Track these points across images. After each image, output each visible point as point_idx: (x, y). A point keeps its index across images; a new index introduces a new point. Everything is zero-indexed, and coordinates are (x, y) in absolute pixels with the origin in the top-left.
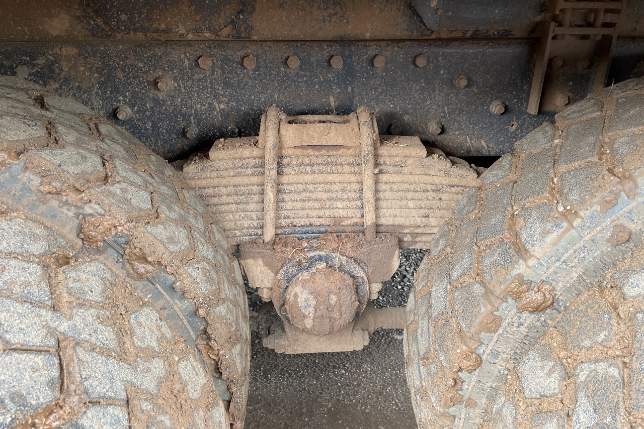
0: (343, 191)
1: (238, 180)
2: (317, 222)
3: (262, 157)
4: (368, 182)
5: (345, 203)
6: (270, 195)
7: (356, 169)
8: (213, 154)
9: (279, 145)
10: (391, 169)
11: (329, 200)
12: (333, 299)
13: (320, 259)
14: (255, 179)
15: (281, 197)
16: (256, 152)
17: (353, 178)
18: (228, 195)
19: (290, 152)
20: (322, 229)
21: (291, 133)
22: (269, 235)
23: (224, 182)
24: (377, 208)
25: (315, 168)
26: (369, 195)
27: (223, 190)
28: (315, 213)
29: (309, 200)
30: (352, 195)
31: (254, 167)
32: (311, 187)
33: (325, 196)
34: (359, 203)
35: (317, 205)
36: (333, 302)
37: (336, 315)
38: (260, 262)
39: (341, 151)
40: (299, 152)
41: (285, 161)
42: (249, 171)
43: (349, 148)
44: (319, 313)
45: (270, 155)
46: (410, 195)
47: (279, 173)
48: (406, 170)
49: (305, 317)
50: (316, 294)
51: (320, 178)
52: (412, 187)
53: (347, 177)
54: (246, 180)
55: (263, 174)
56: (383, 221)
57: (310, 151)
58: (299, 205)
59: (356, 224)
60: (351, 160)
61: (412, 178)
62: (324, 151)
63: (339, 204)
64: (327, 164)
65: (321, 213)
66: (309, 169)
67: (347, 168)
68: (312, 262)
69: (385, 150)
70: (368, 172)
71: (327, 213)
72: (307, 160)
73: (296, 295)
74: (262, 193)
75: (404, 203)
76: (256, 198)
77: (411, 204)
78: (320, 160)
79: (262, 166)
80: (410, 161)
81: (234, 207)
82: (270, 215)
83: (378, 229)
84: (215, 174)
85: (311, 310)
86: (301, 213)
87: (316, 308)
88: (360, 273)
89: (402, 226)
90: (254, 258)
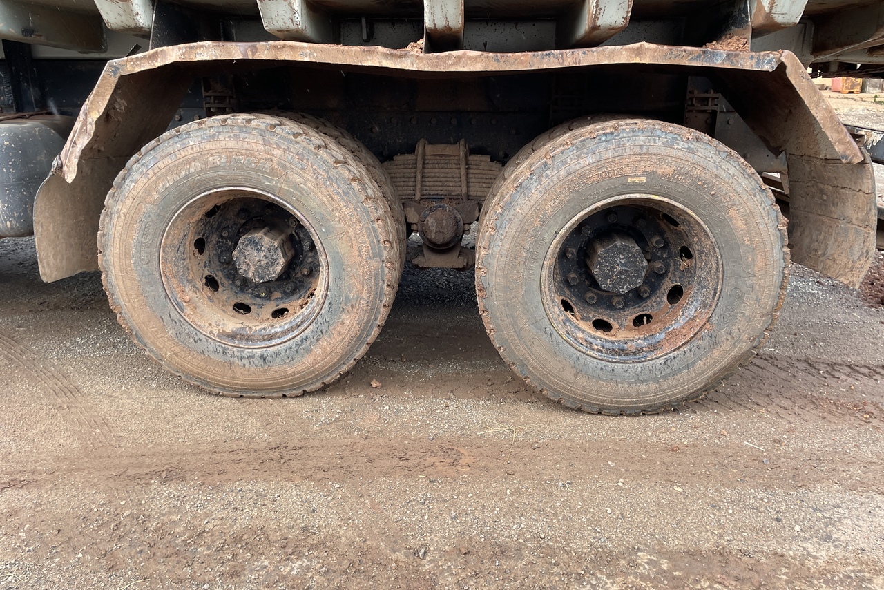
0: (452, 177)
1: (405, 170)
2: (441, 193)
3: (416, 160)
4: (463, 171)
5: (454, 183)
6: (419, 176)
7: (458, 166)
8: (395, 158)
9: (424, 154)
10: (474, 167)
11: (446, 181)
12: (444, 223)
13: (440, 207)
14: (413, 170)
15: (424, 179)
16: (414, 157)
17: (457, 171)
18: (401, 178)
19: (429, 157)
20: (443, 197)
21: (430, 149)
22: (418, 196)
23: (399, 171)
24: (468, 187)
25: (440, 165)
26: (463, 178)
27: (398, 175)
28: (440, 188)
29: (437, 181)
30: (457, 180)
31: (412, 164)
32: (437, 175)
33: (444, 179)
34: (460, 184)
35: (440, 184)
36: (444, 224)
37: (445, 231)
38: (413, 209)
39: (452, 157)
40: (432, 157)
41: (426, 162)
42: (410, 166)
43: (455, 156)
44: (438, 230)
45: (419, 158)
46: (484, 180)
47: (423, 168)
48: (481, 167)
49: (431, 231)
50: (437, 220)
51: (442, 170)
52: (484, 176)
53: (454, 170)
54: (409, 171)
55: (416, 168)
56: (471, 193)
57: (438, 157)
58: (432, 184)
59: (458, 195)
60: (456, 162)
61: (484, 172)
62: (444, 158)
63: (451, 184)
64: (445, 164)
65: (442, 188)
66: (437, 166)
67: (454, 166)
68: (436, 208)
69: (470, 158)
70: (463, 167)
71: (445, 188)
72: (436, 162)
73: (428, 221)
74: (415, 177)
75: (481, 184)
76: (413, 179)
77: (484, 185)
78: (442, 162)
79: (416, 164)
80: (482, 163)
81: (402, 184)
82: (419, 186)
83: (469, 197)
84: (395, 167)
85: (434, 228)
86: (433, 188)
87: (436, 227)
88: (459, 216)
89: (480, 196)
90: (410, 207)
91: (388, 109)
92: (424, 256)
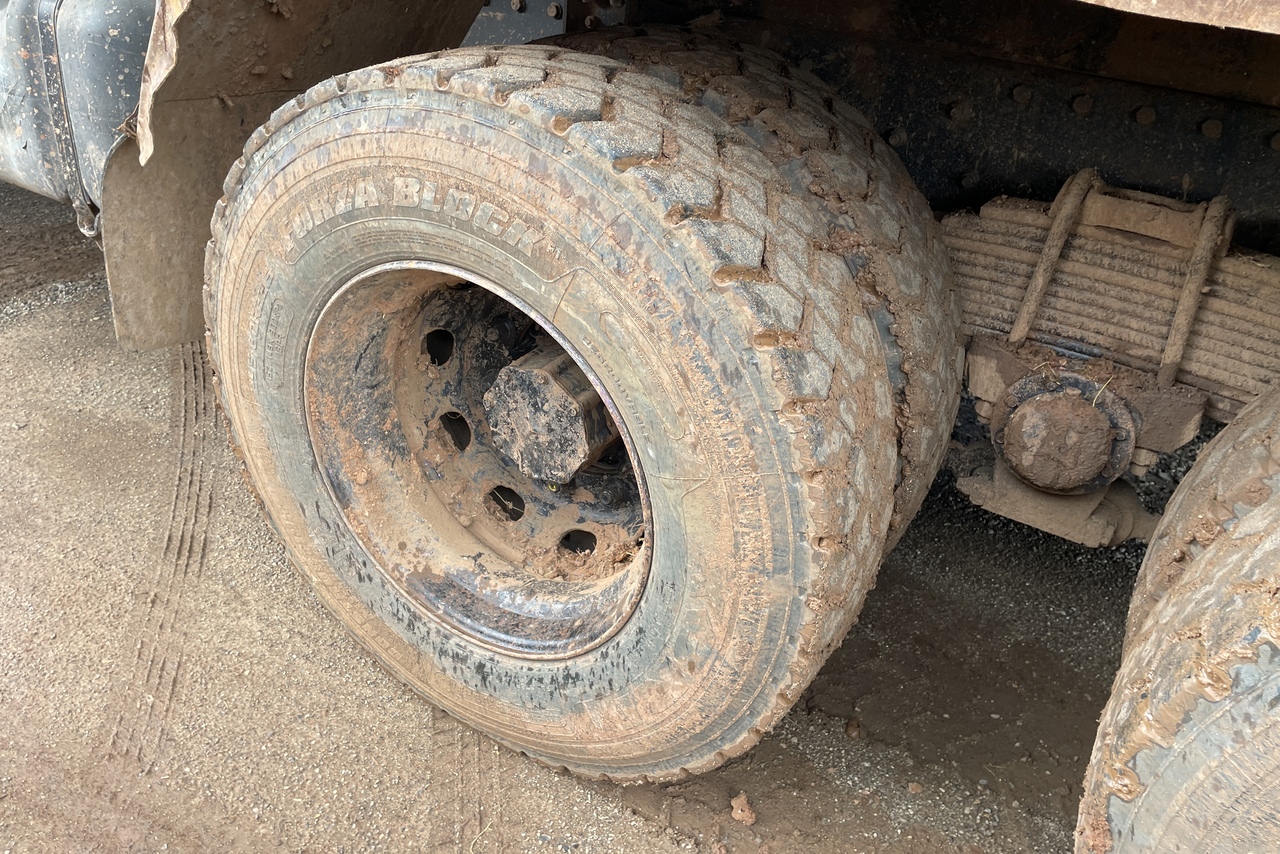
0: (1147, 305)
1: (1005, 251)
2: (1092, 338)
3: (1047, 229)
4: (1187, 301)
5: (1143, 324)
6: (1040, 280)
7: (1177, 280)
8: (985, 210)
9: (1076, 220)
10: (1232, 294)
11: (1122, 312)
12: (1073, 438)
13: (1076, 384)
14: (1027, 256)
15: (1054, 289)
16: (1042, 220)
17: (1168, 291)
18: (985, 267)
19: (1089, 231)
20: (1096, 350)
21: (1099, 208)
22: (1019, 332)
23: (986, 248)
24: (1189, 345)
25: (1117, 263)
26: (1182, 320)
27: (981, 259)
28: (1094, 325)
29: (1091, 304)
30: (1159, 316)
31: (1032, 239)
32: (1100, 287)
33: (1117, 305)
34: (1164, 330)
35: (1101, 314)
36: (1070, 442)
37: (1068, 461)
38: (993, 364)
39: (1163, 249)
40: (1101, 234)
41: (1077, 242)
42: (1024, 243)
43: (1176, 247)
44: (1045, 450)
45: (1059, 227)
46: (1249, 341)
47: (1063, 256)
48: (1254, 301)
49: (1024, 448)
50: (1051, 423)
51: (1118, 278)
52: (1256, 331)
53: (1159, 288)
54: (1015, 254)
55: (1039, 251)
56: (1193, 367)
57: (1118, 238)
58: (1074, 307)
59: (1149, 359)
60: (1173, 265)
61: (1259, 317)
62: (1137, 243)
63: (1134, 324)
64: (1136, 261)
65: (1103, 327)
66: (1106, 261)
67: (1163, 275)
68: (1064, 383)
69: (1229, 265)
70: (1192, 286)
71: (1112, 330)
72: (1108, 249)
73: (1023, 417)
74: (1030, 276)
75: (1236, 350)
76: (1019, 281)
77: (1246, 355)
78: (1127, 253)
79: (1043, 240)
80: (1265, 291)
81: (986, 285)
82: (1030, 306)
83: (1179, 376)
84: (978, 235)
85: (1037, 442)
86: (1074, 319)
87: (1044, 442)
88: (1127, 424)
89: (1221, 384)
90: (987, 356)
91: (1016, 57)
92: (992, 478)
